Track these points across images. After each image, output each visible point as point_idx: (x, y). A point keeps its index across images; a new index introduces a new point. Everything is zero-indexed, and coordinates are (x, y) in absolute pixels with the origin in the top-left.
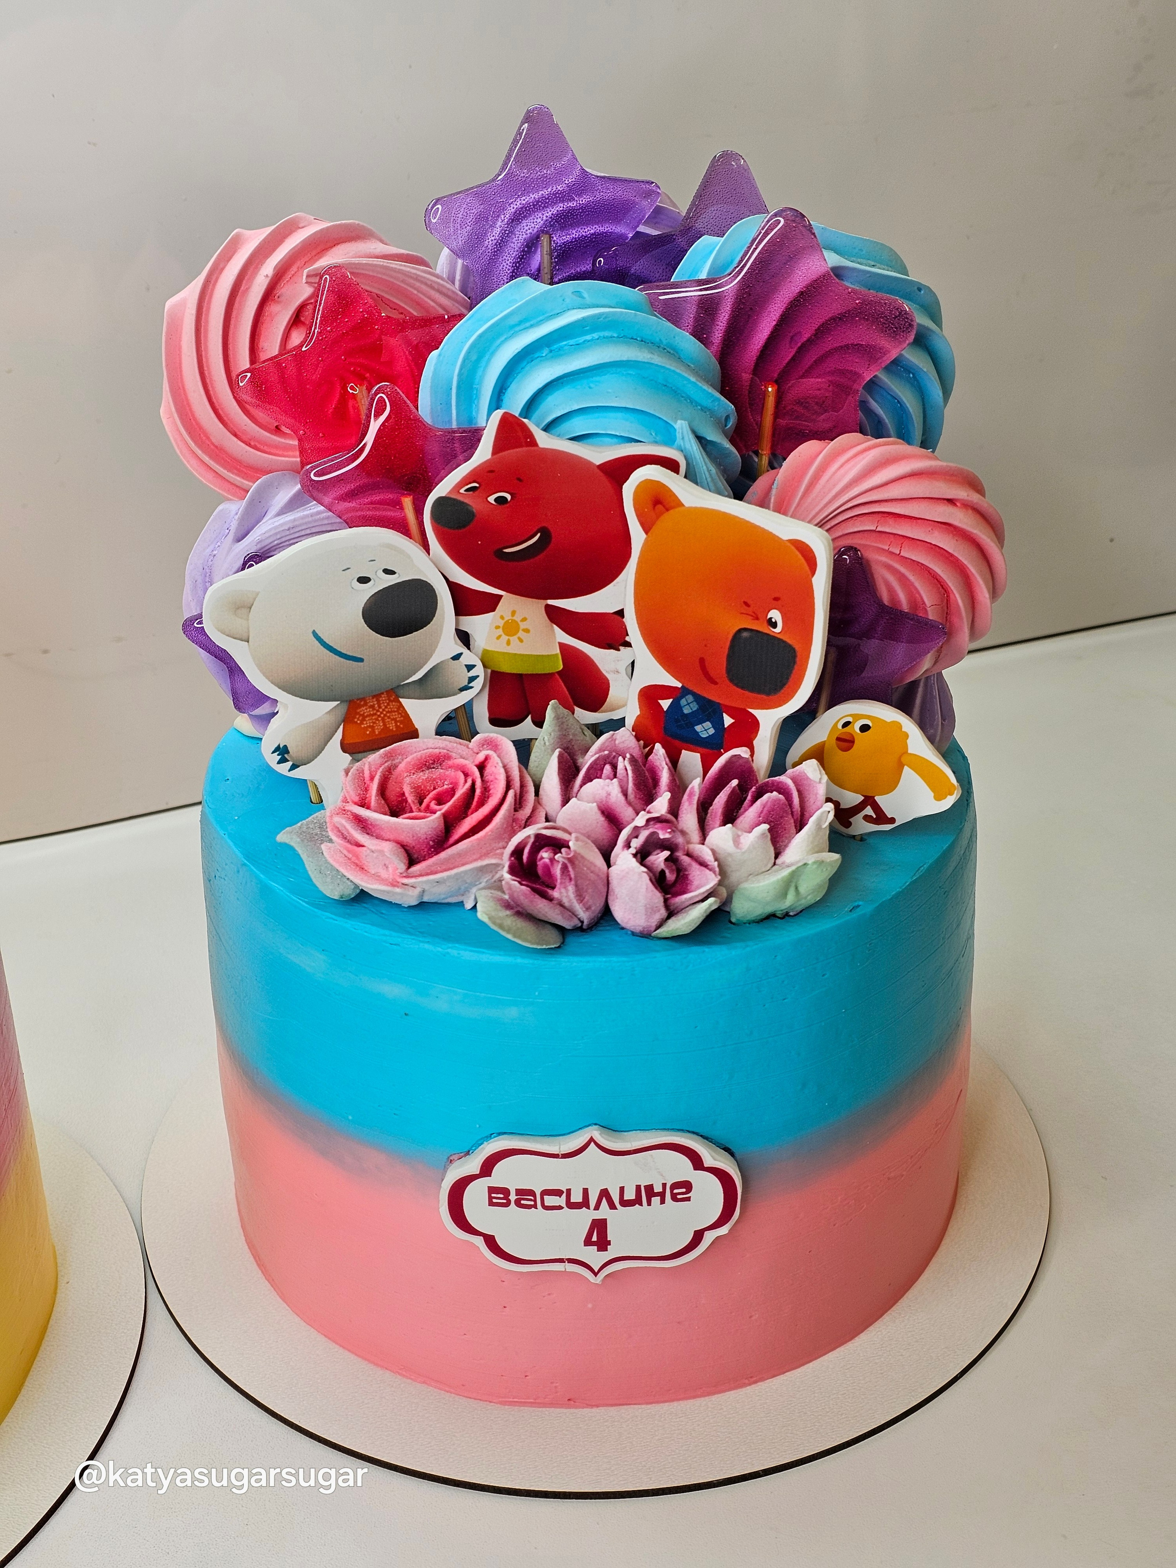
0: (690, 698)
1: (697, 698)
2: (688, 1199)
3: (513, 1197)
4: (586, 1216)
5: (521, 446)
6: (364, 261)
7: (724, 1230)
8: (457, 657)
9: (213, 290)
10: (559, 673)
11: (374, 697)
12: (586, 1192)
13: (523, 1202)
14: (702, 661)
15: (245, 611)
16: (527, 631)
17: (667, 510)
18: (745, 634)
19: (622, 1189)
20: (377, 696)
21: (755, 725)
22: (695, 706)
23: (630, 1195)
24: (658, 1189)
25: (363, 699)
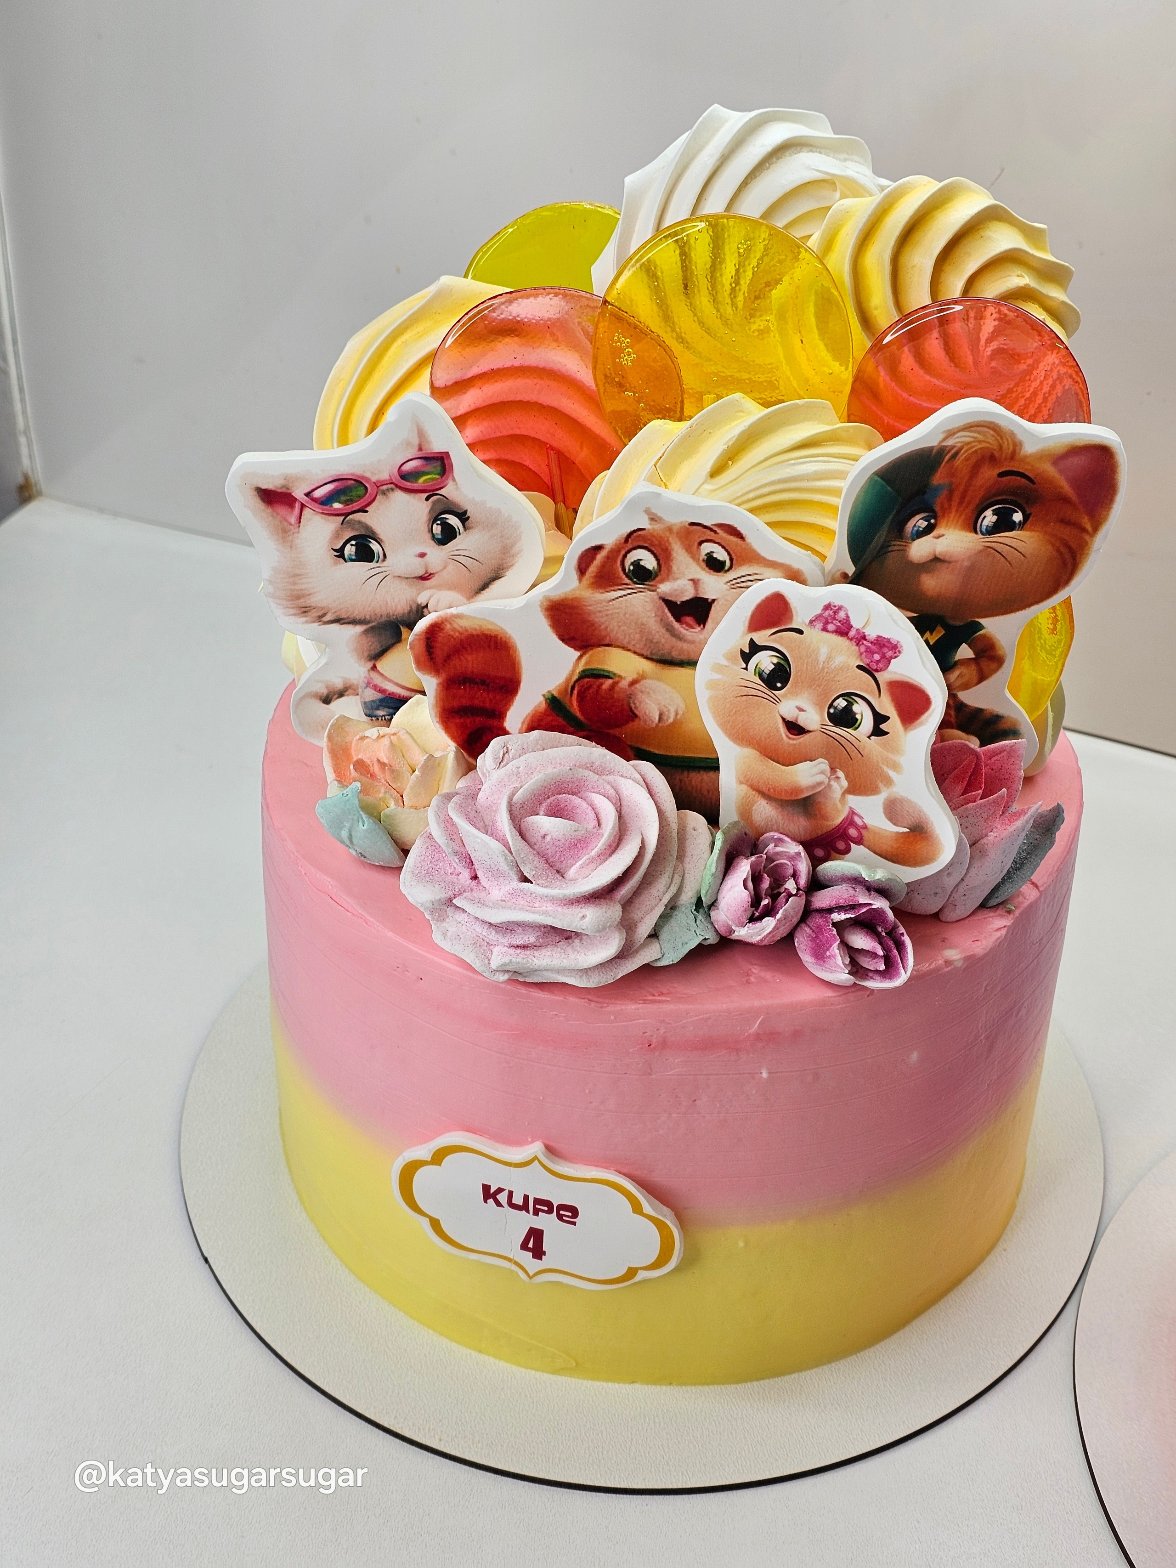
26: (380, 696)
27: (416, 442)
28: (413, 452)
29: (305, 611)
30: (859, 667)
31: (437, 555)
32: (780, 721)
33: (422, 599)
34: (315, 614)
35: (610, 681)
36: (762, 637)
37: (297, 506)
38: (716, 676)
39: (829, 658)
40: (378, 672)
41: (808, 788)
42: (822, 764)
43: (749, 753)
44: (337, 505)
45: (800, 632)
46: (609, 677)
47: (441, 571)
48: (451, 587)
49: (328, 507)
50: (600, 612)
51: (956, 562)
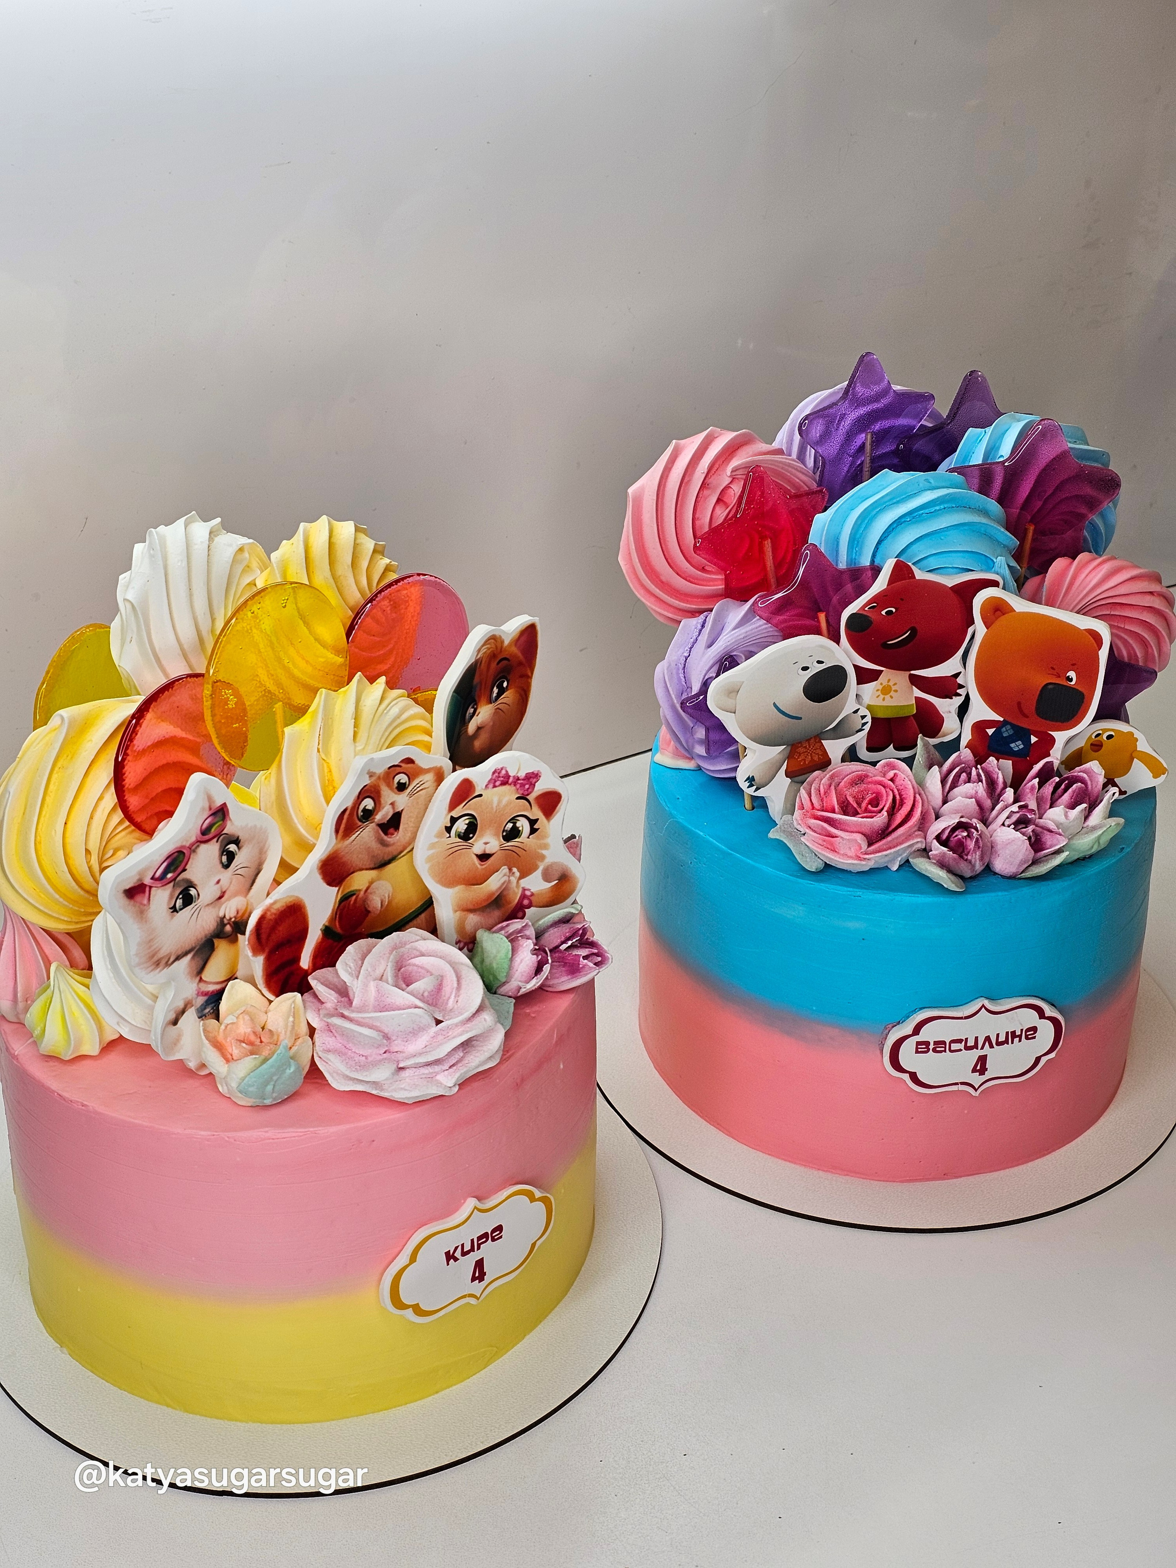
0: (1009, 727)
1: (1013, 726)
2: (1034, 1038)
3: (931, 1047)
4: (976, 1054)
5: (905, 579)
6: (761, 457)
7: (1052, 1055)
8: (856, 712)
9: (665, 482)
10: (914, 716)
11: (807, 740)
12: (977, 1038)
13: (937, 1049)
14: (1019, 704)
15: (734, 694)
16: (896, 691)
17: (1004, 614)
18: (1050, 687)
19: (998, 1035)
20: (808, 740)
21: (1053, 741)
22: (1011, 732)
23: (1002, 1038)
24: (1018, 1033)
25: (800, 743)
26: (205, 998)
27: (207, 806)
28: (207, 813)
29: (157, 964)
30: (517, 798)
31: (226, 876)
32: (475, 856)
33: (221, 914)
34: (163, 962)
35: (354, 897)
36: (455, 814)
37: (147, 889)
38: (431, 852)
39: (499, 802)
40: (205, 982)
41: (497, 890)
42: (505, 869)
43: (459, 889)
44: (169, 876)
45: (480, 795)
46: (354, 894)
47: (229, 886)
48: (235, 895)
49: (165, 880)
50: (347, 853)
51: (486, 725)
